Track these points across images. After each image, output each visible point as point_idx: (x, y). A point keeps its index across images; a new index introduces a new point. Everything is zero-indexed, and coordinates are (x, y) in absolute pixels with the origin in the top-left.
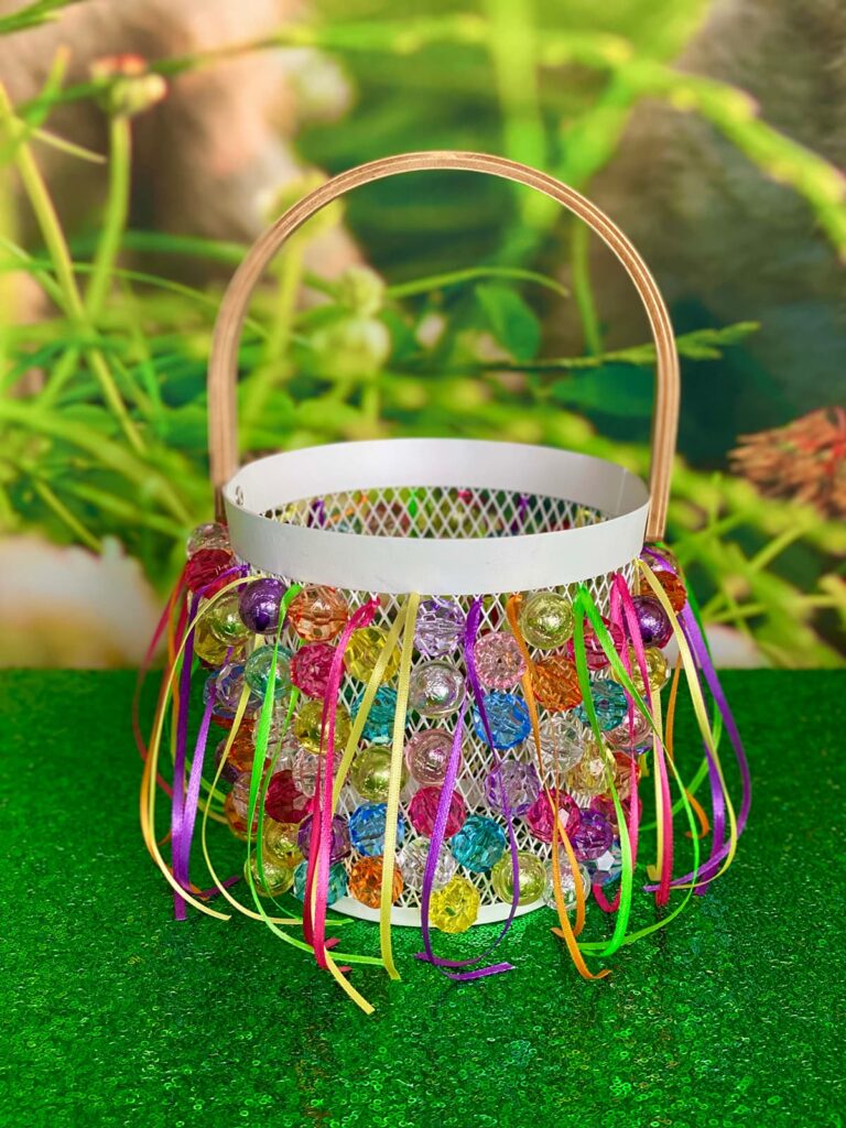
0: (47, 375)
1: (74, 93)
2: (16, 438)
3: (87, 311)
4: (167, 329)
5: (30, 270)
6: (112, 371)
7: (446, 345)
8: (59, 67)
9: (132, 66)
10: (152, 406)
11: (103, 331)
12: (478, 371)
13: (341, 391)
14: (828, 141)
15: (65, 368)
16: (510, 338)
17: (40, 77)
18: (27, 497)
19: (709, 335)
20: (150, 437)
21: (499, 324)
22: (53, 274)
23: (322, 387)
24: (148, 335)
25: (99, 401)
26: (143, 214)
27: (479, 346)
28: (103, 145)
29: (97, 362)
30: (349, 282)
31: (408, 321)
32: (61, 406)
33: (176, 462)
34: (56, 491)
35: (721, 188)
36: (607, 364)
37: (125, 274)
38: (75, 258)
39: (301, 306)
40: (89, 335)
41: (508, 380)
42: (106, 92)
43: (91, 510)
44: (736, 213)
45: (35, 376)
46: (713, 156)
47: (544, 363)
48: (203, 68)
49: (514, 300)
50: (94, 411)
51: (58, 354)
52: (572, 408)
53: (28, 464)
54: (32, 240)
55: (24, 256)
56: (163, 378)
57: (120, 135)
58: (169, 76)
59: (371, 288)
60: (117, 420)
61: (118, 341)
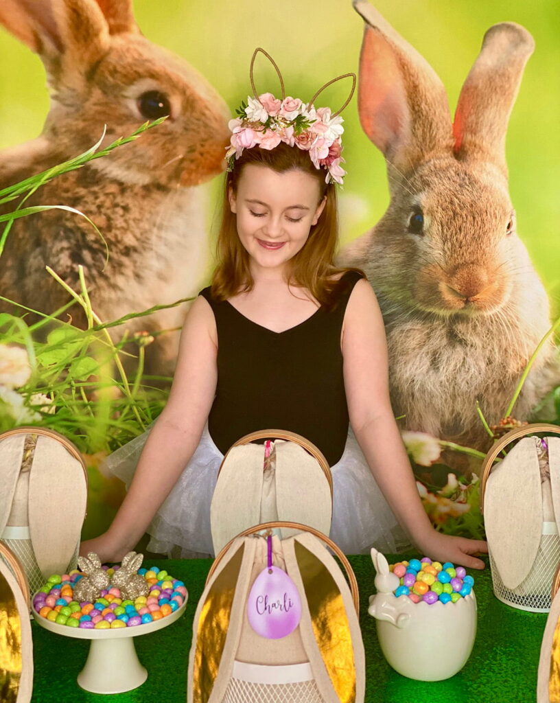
0: (121, 413)
1: (130, 341)
2: (112, 429)
3: (132, 396)
4: (154, 399)
5: (117, 385)
6: (138, 411)
8: (126, 334)
9: (145, 334)
11: (136, 401)
15: (126, 411)
17: (121, 337)
22: (123, 386)
24: (148, 401)
25: (135, 419)
26: (147, 370)
28: (137, 354)
29: (135, 409)
32: (125, 421)
37: (143, 386)
38: (129, 382)
40: (133, 402)
42: (138, 340)
45: (118, 413)
48: (163, 334)
50: (134, 421)
51: (124, 407)
53: (115, 437)
54: (118, 378)
57: (142, 351)
58: (155, 336)
60: (140, 424)
61: (141, 403)
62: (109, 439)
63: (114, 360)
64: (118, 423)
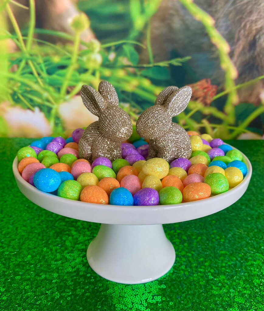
0: (18, 67)
2: (12, 82)
3: (27, 50)
4: (47, 55)
5: (12, 39)
6: (34, 66)
7: (116, 60)
10: (44, 75)
11: (31, 55)
12: (124, 67)
13: (90, 71)
14: (210, 9)
15: (23, 64)
16: (131, 59)
18: (16, 97)
19: (179, 60)
20: (45, 83)
21: (129, 55)
22: (18, 40)
23: (85, 71)
24: (42, 56)
25: (31, 73)
26: (40, 24)
27: (124, 61)
29: (30, 63)
30: (92, 44)
31: (106, 54)
32: (23, 74)
33: (51, 89)
34: (23, 96)
35: (183, 21)
36: (155, 66)
37: (36, 40)
38: (22, 36)
39: (80, 49)
40: (28, 56)
41: (131, 70)
43: (31, 101)
44: (187, 28)
45: (15, 66)
46: (182, 12)
47: (140, 65)
49: (132, 49)
50: (30, 76)
51: (20, 61)
52: (146, 77)
53: (15, 88)
54: (12, 31)
55: (10, 35)
56: (47, 67)
59: (97, 45)
60: (36, 78)
61: (35, 57)
62: (10, 91)
63: (6, 12)
64: (17, 76)
